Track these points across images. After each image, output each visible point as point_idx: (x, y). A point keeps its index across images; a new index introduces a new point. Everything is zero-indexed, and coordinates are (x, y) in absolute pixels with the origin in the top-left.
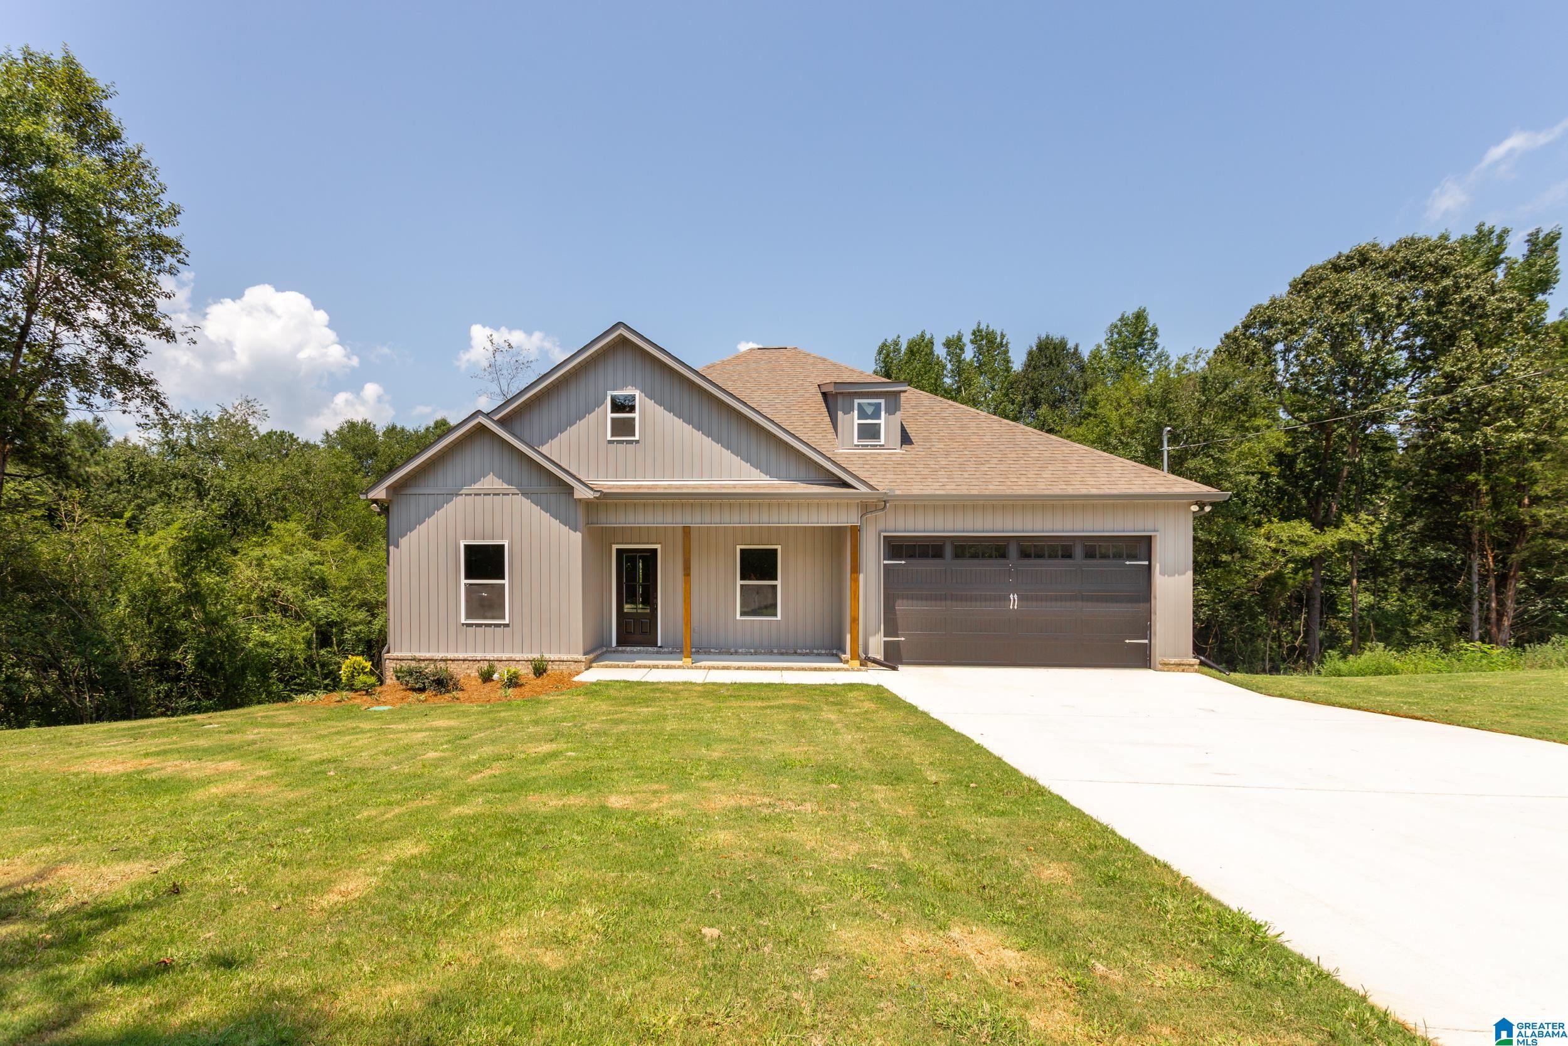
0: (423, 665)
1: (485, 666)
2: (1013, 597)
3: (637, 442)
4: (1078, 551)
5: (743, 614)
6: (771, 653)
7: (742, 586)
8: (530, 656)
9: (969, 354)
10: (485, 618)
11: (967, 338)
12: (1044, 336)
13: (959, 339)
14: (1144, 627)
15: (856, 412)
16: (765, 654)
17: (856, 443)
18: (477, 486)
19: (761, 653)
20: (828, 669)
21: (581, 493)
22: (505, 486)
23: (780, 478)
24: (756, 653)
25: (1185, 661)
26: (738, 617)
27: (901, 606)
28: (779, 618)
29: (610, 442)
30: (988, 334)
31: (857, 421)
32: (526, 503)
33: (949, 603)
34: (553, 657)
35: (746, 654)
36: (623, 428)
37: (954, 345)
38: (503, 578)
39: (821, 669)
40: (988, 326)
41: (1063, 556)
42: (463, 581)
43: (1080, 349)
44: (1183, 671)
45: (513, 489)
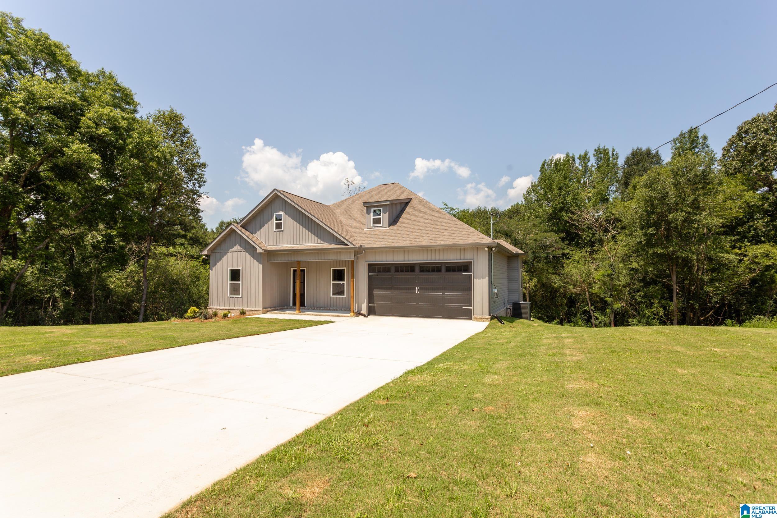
0: (218, 311)
1: (226, 312)
2: (417, 288)
3: (283, 231)
4: (443, 269)
5: (333, 294)
6: (341, 310)
7: (333, 283)
8: (239, 308)
9: (592, 161)
10: (235, 295)
11: (591, 154)
12: (636, 148)
13: (586, 155)
14: (469, 302)
15: (372, 214)
16: (339, 310)
17: (372, 226)
18: (234, 249)
19: (338, 310)
20: (342, 316)
21: (259, 251)
22: (241, 249)
23: (327, 242)
24: (336, 310)
25: (484, 317)
26: (331, 296)
27: (376, 292)
28: (345, 296)
29: (275, 231)
30: (605, 151)
31: (372, 217)
32: (247, 254)
33: (393, 291)
34: (247, 309)
35: (333, 310)
36: (279, 226)
37: (584, 158)
38: (240, 281)
39: (339, 316)
40: (605, 147)
41: (437, 271)
42: (229, 282)
43: (659, 153)
44: (483, 321)
45: (243, 250)
